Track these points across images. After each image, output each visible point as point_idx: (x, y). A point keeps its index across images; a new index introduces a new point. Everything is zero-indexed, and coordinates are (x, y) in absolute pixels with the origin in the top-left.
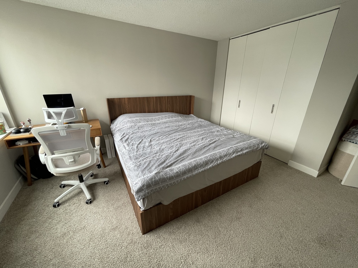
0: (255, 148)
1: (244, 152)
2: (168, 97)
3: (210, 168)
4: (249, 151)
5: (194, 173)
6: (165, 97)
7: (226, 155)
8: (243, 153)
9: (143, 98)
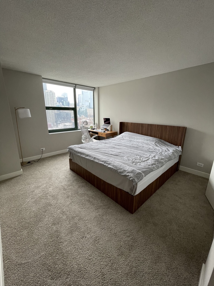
0: (119, 171)
1: (109, 166)
2: (158, 126)
3: (87, 158)
4: (112, 168)
5: (81, 156)
6: (155, 125)
7: (98, 159)
8: (107, 166)
9: (139, 124)
